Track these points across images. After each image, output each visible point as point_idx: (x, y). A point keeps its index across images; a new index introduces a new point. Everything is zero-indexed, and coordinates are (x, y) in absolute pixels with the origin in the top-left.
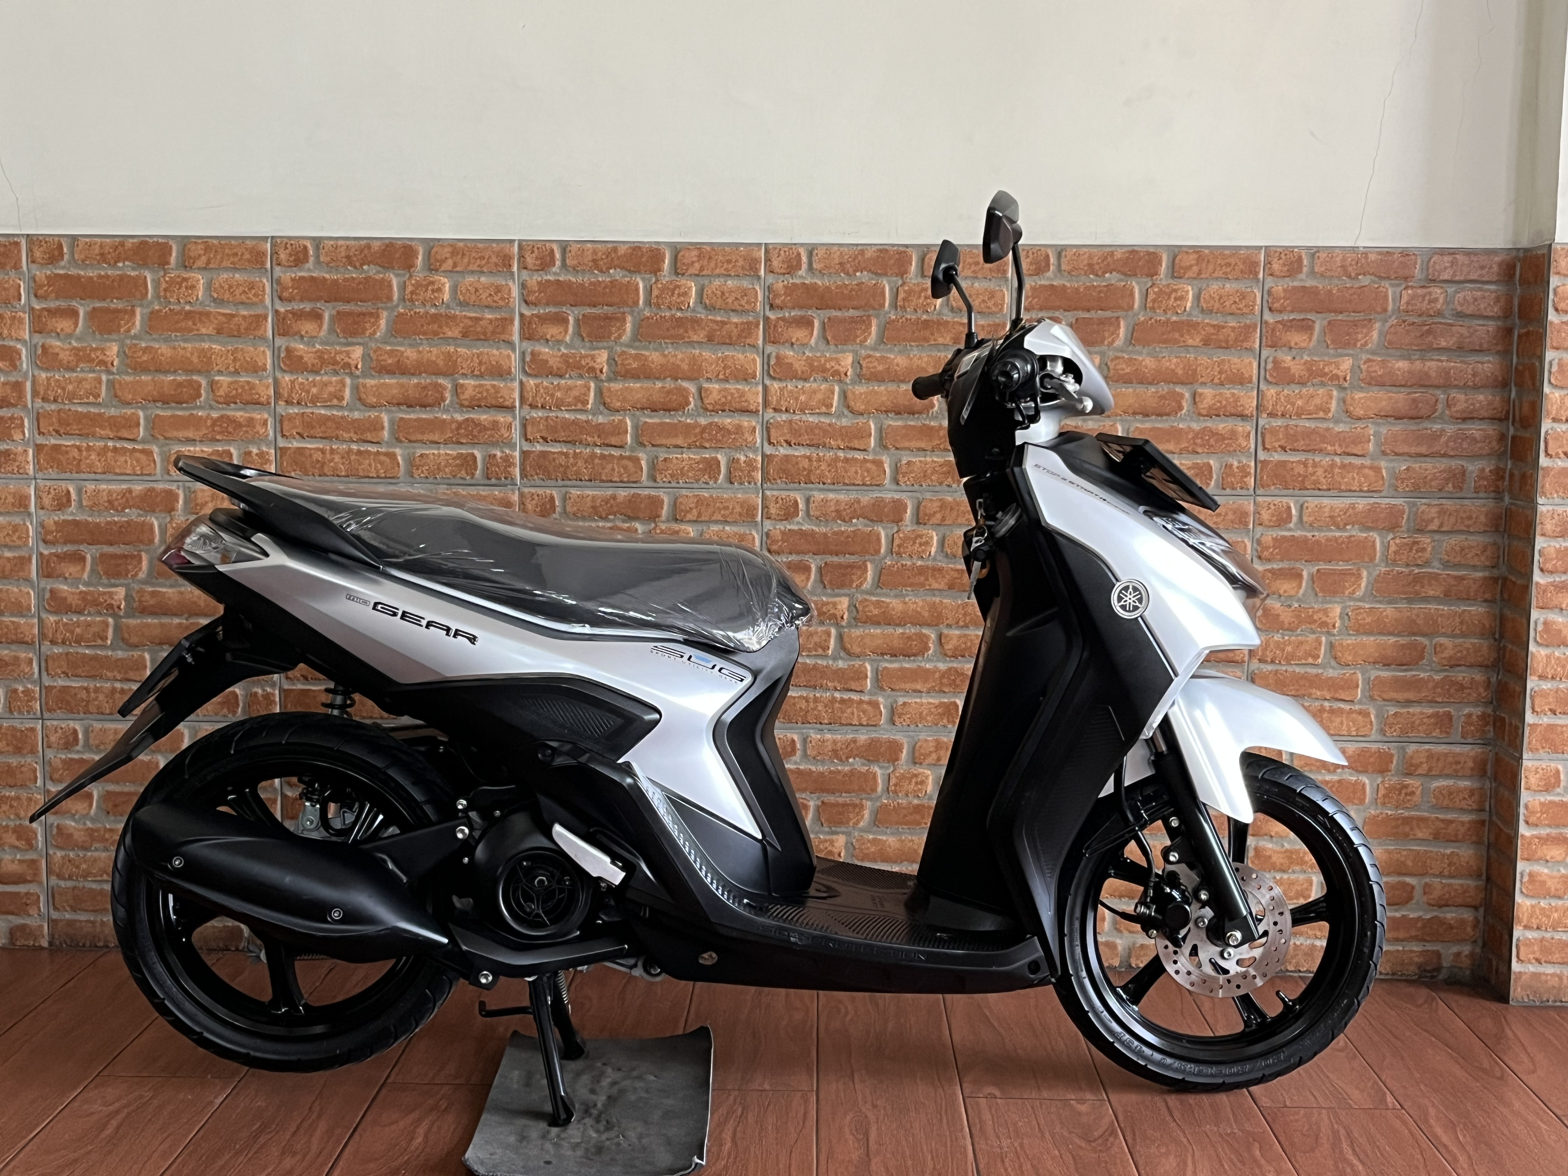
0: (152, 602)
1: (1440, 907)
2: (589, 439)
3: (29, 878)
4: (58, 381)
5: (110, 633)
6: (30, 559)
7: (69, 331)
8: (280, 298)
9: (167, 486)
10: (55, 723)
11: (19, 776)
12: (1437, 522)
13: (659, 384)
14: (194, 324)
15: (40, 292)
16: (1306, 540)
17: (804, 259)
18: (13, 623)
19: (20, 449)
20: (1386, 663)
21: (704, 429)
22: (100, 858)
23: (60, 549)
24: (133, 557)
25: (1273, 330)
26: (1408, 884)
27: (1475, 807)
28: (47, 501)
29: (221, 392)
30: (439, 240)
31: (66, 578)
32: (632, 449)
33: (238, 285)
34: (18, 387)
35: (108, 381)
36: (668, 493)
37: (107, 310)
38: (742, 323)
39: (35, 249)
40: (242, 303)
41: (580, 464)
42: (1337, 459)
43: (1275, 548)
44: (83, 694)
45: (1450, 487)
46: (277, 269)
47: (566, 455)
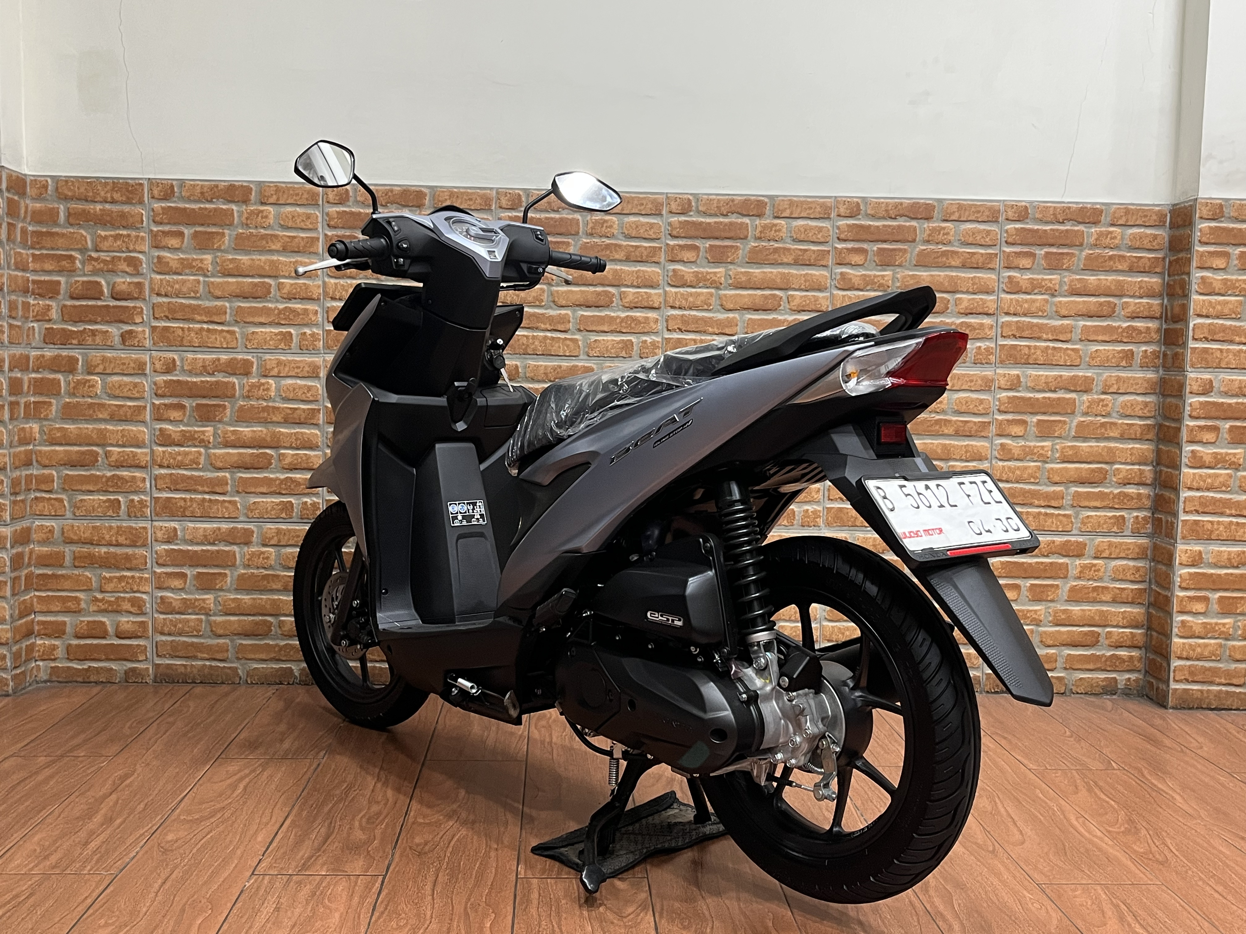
0: (233, 438)
1: (1117, 647)
2: (543, 326)
3: (139, 634)
4: (169, 281)
5: (202, 460)
6: (145, 407)
7: (177, 246)
8: (328, 225)
9: (246, 357)
10: (161, 524)
11: (135, 562)
12: (1115, 387)
13: (591, 289)
14: (267, 243)
15: (157, 219)
16: (1030, 398)
17: (693, 204)
18: (132, 452)
19: (140, 329)
20: (1082, 483)
21: (623, 320)
22: (192, 620)
23: (166, 401)
24: (219, 406)
25: (1008, 256)
26: (1097, 632)
27: (1140, 579)
28: (158, 366)
29: (285, 291)
30: (441, 187)
31: (171, 421)
32: (573, 334)
33: (299, 215)
34: (139, 285)
35: (204, 281)
36: (597, 364)
37: (206, 233)
38: (650, 247)
39: (154, 188)
40: (301, 229)
41: (536, 343)
42: (1051, 344)
43: (1009, 403)
44: (182, 503)
45: (1124, 363)
46: (326, 205)
47: (527, 337)
